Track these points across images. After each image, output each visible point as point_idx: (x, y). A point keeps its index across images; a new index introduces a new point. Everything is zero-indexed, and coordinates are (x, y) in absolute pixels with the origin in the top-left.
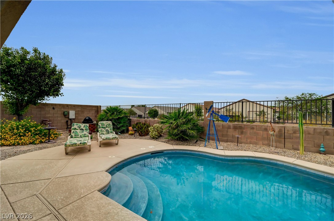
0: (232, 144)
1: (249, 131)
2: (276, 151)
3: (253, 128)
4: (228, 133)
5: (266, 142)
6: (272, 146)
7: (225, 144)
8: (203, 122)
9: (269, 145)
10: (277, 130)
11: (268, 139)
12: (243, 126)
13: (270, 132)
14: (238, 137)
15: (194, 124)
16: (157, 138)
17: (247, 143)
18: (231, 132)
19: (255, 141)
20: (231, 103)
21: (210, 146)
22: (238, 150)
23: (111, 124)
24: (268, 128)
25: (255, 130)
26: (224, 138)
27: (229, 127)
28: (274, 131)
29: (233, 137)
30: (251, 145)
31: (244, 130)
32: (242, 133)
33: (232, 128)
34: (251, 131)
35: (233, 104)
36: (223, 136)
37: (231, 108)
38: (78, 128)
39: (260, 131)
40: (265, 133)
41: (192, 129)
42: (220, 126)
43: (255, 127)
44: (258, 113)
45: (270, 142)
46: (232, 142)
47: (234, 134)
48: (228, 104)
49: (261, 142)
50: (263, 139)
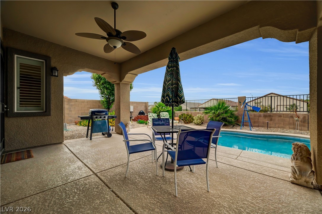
0: (263, 128)
1: (277, 118)
2: (300, 132)
3: (281, 116)
4: (259, 120)
5: (292, 126)
6: (297, 129)
7: (257, 128)
8: (237, 112)
9: (294, 129)
10: (301, 117)
11: (294, 124)
12: (272, 115)
13: (295, 118)
14: (268, 123)
15: (232, 113)
16: (200, 125)
17: (276, 128)
18: (262, 119)
19: (283, 126)
20: (256, 98)
21: (245, 129)
22: (267, 131)
23: (168, 114)
24: (294, 116)
25: (282, 118)
26: (256, 124)
27: (260, 116)
28: (298, 117)
29: (263, 123)
30: (279, 129)
31: (273, 118)
32: (271, 120)
33: (262, 116)
34: (279, 118)
35: (258, 99)
36: (254, 122)
37: (259, 102)
38: (152, 116)
39: (287, 118)
40: (291, 119)
41: (231, 117)
42: (252, 115)
43: (283, 115)
44: (288, 107)
45: (295, 126)
46: (262, 127)
47: (264, 121)
48: (254, 99)
49: (288, 127)
50: (290, 124)
